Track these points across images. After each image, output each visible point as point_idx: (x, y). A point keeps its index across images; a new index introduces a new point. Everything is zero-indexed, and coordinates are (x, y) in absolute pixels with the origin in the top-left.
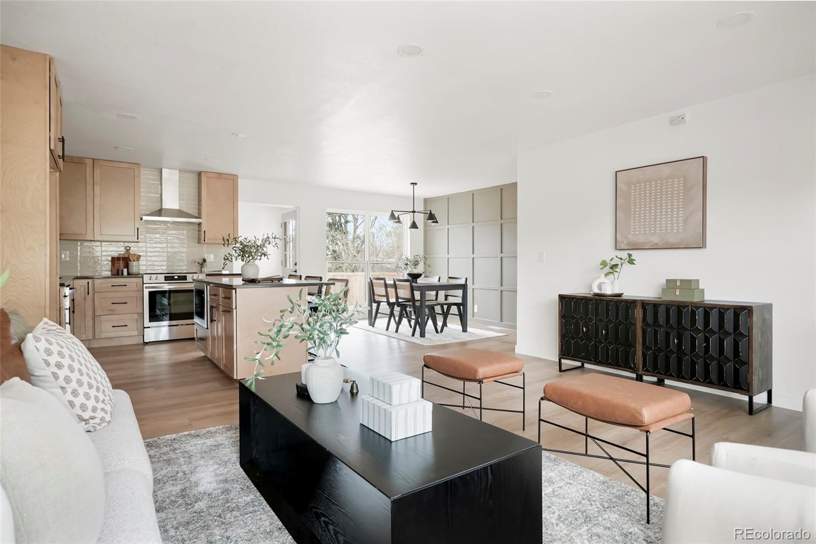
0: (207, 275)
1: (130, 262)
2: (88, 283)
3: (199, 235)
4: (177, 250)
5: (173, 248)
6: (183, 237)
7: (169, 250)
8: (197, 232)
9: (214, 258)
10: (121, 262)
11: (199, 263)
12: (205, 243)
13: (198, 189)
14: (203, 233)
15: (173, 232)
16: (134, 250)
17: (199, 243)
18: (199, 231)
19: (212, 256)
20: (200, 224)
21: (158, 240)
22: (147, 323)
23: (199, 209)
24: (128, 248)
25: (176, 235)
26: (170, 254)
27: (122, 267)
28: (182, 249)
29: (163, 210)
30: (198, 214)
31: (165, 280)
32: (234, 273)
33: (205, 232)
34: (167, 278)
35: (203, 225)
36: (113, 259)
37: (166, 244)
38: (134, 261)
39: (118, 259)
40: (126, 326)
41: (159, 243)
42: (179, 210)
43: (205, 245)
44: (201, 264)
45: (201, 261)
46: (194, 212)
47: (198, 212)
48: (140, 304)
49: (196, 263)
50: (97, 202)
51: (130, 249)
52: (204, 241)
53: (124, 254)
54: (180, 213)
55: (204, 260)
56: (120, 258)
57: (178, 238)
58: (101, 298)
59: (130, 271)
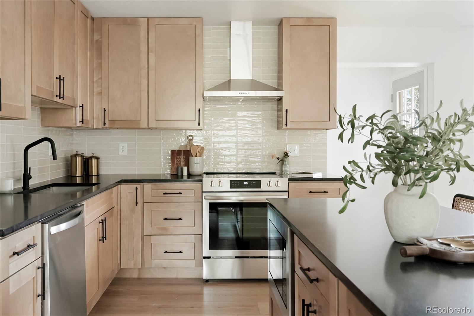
0: (290, 180)
1: (190, 157)
2: (137, 189)
3: (279, 117)
4: (249, 139)
5: (244, 136)
6: (258, 121)
7: (240, 139)
8: (276, 113)
9: (300, 151)
10: (182, 157)
11: (278, 159)
12: (287, 129)
13: (279, 48)
14: (285, 113)
15: (245, 113)
16: (197, 141)
17: (279, 128)
18: (279, 110)
19: (297, 147)
20: (280, 99)
21: (227, 125)
22: (207, 252)
23: (280, 78)
24: (191, 138)
25: (249, 117)
26: (241, 144)
27: (182, 164)
28: (256, 139)
29: (232, 81)
30: (278, 86)
31: (231, 188)
32: (328, 177)
33: (287, 111)
34: (233, 184)
35: (285, 101)
36: (173, 152)
37: (236, 131)
38: (196, 156)
39: (179, 152)
40: (181, 252)
41: (228, 129)
42: (252, 80)
43: (287, 131)
44: (282, 160)
45: (281, 156)
46: (273, 82)
47: (278, 82)
48: (198, 221)
49: (275, 159)
50: (152, 77)
51: (193, 138)
52: (286, 125)
53: (186, 146)
54: (254, 85)
55: (286, 155)
56: (181, 151)
57: (252, 122)
58: (151, 210)
59: (190, 170)
